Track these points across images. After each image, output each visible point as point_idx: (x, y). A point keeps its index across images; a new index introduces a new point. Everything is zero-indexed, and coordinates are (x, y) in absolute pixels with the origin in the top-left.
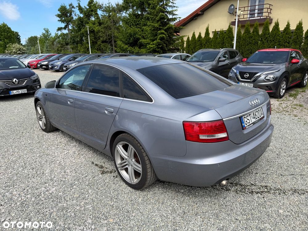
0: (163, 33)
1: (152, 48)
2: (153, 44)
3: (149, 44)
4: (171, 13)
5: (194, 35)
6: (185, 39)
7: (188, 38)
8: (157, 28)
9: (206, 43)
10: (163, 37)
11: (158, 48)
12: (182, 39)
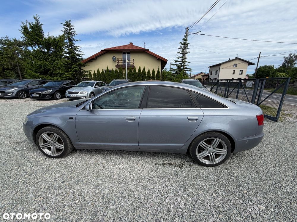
0: (76, 67)
1: (68, 76)
2: (69, 74)
3: (64, 74)
4: (79, 55)
5: (98, 71)
6: (92, 73)
7: (95, 72)
8: (70, 63)
9: (108, 76)
10: (77, 70)
11: (73, 77)
12: (90, 72)
